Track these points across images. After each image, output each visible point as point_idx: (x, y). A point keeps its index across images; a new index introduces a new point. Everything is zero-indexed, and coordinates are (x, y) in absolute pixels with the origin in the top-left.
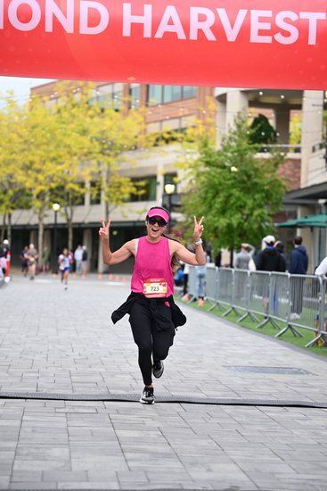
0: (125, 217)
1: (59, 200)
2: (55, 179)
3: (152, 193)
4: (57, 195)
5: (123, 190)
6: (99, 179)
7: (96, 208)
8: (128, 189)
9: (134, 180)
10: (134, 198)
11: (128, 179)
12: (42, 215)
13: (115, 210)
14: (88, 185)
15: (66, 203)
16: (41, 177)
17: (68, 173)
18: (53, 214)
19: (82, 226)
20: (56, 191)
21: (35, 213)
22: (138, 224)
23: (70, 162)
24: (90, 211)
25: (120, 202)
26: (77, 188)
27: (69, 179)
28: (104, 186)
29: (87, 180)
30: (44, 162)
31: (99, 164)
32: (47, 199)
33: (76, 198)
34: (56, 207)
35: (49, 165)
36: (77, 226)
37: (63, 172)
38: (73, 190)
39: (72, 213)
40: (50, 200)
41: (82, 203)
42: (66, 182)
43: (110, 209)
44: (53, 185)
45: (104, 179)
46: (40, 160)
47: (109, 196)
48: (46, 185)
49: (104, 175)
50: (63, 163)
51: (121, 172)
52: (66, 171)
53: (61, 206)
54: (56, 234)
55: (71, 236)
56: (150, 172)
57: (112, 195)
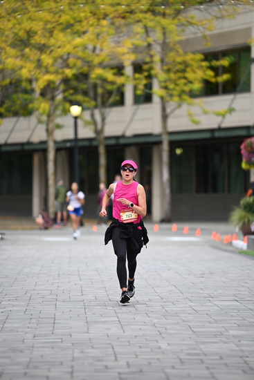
0: (196, 123)
1: (79, 97)
2: (71, 61)
3: (242, 79)
4: (76, 90)
5: (190, 75)
6: (148, 59)
7: (144, 109)
8: (199, 74)
9: (209, 56)
10: (211, 89)
11: (200, 56)
12: (51, 126)
13: (177, 112)
14: (129, 70)
15: (93, 103)
16: (47, 59)
17: (94, 49)
18: (72, 122)
19: (122, 141)
20: (74, 83)
21: (40, 122)
22: (217, 134)
23: (97, 31)
24: (134, 115)
25: (185, 97)
26: (109, 75)
27: (96, 61)
28: (157, 69)
29: (128, 61)
30: (51, 32)
31: (147, 31)
32: (59, 97)
33: (110, 93)
34: (76, 110)
35: (60, 37)
36: (113, 142)
37: (85, 48)
38: (104, 80)
39: (103, 120)
40: (65, 99)
41: (121, 102)
42: (90, 66)
43: (168, 110)
44: (69, 73)
45: (157, 58)
46: (44, 29)
47: (166, 88)
48: (57, 72)
49: (157, 50)
50: (84, 33)
51: (185, 44)
52: (90, 47)
53: (83, 109)
54: (78, 157)
55: (103, 161)
56: (238, 42)
57: (171, 86)
